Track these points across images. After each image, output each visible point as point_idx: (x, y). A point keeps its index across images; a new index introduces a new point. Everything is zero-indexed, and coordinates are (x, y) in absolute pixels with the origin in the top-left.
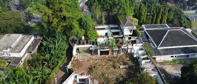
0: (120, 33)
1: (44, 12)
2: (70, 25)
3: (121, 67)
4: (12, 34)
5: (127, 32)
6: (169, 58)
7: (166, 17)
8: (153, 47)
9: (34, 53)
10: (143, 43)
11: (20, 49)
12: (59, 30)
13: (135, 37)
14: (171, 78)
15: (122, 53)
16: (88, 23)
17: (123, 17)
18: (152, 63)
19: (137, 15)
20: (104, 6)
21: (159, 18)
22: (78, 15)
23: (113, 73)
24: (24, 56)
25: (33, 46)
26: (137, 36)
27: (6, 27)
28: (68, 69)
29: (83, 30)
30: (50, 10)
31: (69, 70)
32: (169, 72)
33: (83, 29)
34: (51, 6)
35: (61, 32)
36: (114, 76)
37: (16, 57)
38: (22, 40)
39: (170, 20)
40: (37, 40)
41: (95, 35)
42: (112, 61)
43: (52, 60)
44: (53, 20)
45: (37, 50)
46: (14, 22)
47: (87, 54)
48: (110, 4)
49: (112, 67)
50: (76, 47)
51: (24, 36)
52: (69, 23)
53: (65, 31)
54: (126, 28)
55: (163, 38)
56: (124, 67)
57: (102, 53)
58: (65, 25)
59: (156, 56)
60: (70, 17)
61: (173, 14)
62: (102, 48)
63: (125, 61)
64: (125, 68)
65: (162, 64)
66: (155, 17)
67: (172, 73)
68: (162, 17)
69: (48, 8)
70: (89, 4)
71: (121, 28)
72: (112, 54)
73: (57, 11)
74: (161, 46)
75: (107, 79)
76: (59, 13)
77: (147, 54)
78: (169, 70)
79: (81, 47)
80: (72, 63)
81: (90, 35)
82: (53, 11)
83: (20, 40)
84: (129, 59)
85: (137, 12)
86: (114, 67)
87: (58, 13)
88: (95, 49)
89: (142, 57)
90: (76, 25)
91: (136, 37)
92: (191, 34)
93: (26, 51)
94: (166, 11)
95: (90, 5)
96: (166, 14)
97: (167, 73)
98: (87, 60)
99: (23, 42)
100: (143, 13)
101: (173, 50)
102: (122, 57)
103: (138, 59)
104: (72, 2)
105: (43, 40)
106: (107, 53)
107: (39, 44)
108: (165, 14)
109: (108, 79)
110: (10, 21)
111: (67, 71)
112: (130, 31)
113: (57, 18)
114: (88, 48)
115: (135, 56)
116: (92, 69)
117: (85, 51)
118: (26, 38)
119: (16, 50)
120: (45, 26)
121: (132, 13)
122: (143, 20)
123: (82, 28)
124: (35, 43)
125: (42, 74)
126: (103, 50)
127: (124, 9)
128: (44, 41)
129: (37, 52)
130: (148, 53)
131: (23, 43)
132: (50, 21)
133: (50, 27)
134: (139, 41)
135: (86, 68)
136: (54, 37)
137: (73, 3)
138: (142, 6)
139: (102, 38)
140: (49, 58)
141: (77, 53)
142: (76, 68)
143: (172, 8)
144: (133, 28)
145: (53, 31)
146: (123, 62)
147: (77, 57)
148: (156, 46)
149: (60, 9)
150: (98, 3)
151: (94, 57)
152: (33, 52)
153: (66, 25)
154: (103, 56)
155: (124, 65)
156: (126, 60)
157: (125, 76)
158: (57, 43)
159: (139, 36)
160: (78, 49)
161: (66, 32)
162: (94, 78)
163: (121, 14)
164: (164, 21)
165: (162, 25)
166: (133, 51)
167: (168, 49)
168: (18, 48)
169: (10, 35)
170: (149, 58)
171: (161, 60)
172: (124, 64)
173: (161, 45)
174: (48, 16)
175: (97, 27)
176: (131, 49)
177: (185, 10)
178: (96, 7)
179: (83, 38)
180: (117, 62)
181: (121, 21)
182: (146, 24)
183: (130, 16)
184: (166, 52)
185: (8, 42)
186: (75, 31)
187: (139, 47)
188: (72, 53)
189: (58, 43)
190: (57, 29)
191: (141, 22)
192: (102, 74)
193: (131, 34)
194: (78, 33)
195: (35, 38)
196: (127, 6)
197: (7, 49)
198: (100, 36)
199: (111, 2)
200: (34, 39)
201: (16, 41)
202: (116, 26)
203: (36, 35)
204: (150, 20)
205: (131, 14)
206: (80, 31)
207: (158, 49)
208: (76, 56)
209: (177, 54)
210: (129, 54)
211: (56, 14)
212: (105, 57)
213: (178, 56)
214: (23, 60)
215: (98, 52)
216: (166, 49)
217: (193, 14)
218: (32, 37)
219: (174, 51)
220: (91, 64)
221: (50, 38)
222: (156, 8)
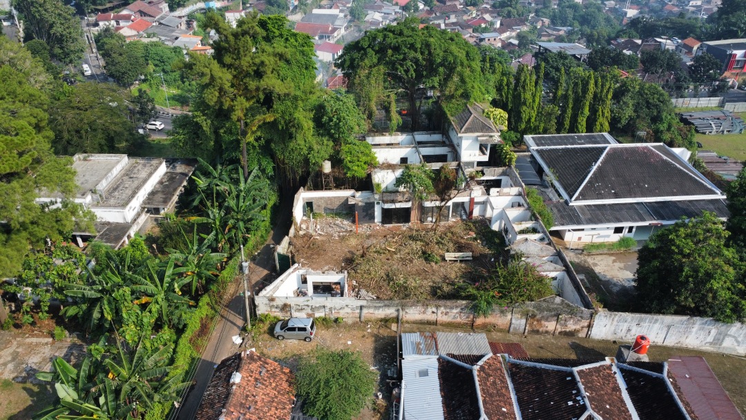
0: (449, 157)
1: (209, 76)
2: (285, 122)
3: (450, 256)
4: (97, 155)
5: (472, 152)
6: (608, 236)
7: (606, 111)
8: (554, 200)
9: (166, 214)
10: (522, 187)
11: (123, 197)
12: (250, 138)
13: (496, 168)
14: (610, 292)
15: (452, 220)
16: (344, 119)
17: (458, 105)
18: (547, 241)
19: (507, 102)
20: (397, 69)
21: (582, 113)
22: (312, 90)
23: (421, 273)
24: (135, 220)
25: (163, 192)
26: (505, 165)
27: (78, 132)
28: (279, 254)
29: (328, 140)
30: (225, 70)
31: (283, 258)
32: (605, 276)
33: (327, 138)
34: (228, 59)
35: (256, 144)
36: (425, 282)
37: (111, 221)
38: (128, 173)
39: (624, 122)
40: (177, 174)
41: (364, 159)
42: (421, 241)
43: (230, 230)
44: (235, 103)
45: (176, 207)
46: (100, 118)
47: (339, 221)
48: (416, 61)
49: (419, 257)
50: (303, 196)
51: (133, 160)
52: (283, 113)
53: (268, 142)
54: (467, 139)
55: (589, 172)
56: (458, 257)
57: (388, 216)
58: (272, 119)
59: (563, 225)
60: (287, 95)
61: (631, 103)
62: (389, 198)
63: (463, 241)
64: (461, 261)
65: (585, 252)
66: (569, 112)
67: (615, 279)
68: (594, 111)
69: (219, 65)
70: (348, 63)
71: (451, 141)
72: (422, 222)
73: (247, 75)
74: (583, 196)
75: (402, 289)
76: (253, 81)
77: (534, 217)
78: (605, 268)
79: (321, 198)
80: (290, 244)
81: (349, 158)
82: (235, 73)
83: (123, 172)
84: (474, 236)
85: (508, 92)
86: (427, 257)
87: (251, 82)
88: (365, 201)
89: (517, 228)
90: (305, 119)
91: (500, 170)
92: (690, 166)
93: (143, 206)
94: (608, 92)
95: (349, 67)
96: (609, 102)
97: (598, 277)
98: (339, 236)
99: (131, 178)
100: (528, 96)
101: (622, 209)
102: (453, 230)
103: (504, 234)
104: (294, 50)
105: (198, 172)
106: (404, 215)
107: (183, 189)
108: (603, 101)
109: (406, 288)
110: (88, 112)
111: (275, 266)
112: (482, 148)
113: (248, 100)
114: (342, 201)
115: (495, 227)
116: (354, 261)
117: (333, 210)
118: (140, 167)
119: (112, 201)
120: (206, 124)
121: (488, 92)
122: (530, 119)
123: (322, 135)
124: (170, 184)
125: (198, 266)
126: (392, 206)
127: (463, 81)
128: (201, 177)
129: (177, 214)
130: (538, 216)
131: (133, 181)
132: (225, 107)
133: (222, 131)
134: (510, 182)
135: (336, 260)
136: (235, 161)
137: (298, 54)
138: (523, 75)
139: (390, 171)
140: (218, 223)
141: (305, 218)
142: (302, 258)
143: (628, 83)
144: (491, 137)
145: (232, 142)
146: (456, 243)
147: (307, 228)
148: (566, 196)
149: (258, 69)
150: (375, 60)
151: (363, 229)
152: (162, 212)
153: (275, 120)
154: (391, 225)
155: (460, 251)
156: (467, 239)
157: (461, 281)
158: (242, 179)
159: (509, 166)
160: (309, 205)
161: (273, 145)
162: (360, 285)
163: (452, 97)
164: (601, 125)
165: (593, 137)
166: (489, 214)
167: (604, 205)
168: (117, 194)
169: (90, 158)
170: (539, 229)
171: (582, 240)
172: (460, 248)
173: (581, 194)
174: (221, 90)
175: (373, 140)
176: (484, 203)
177: (682, 97)
178: (370, 74)
179: (327, 167)
180: (438, 243)
181: (451, 118)
182: (540, 133)
183: (482, 103)
184: (597, 216)
185: (86, 178)
186: (303, 143)
187: (510, 198)
188: (292, 212)
189: (246, 181)
190: (244, 134)
191: (523, 126)
192: (388, 276)
193: (485, 158)
194: (310, 149)
195: (168, 170)
196: (473, 71)
197: (83, 195)
198: (383, 164)
199: (420, 57)
200: (167, 173)
201: (110, 174)
202: (437, 137)
203: (171, 162)
204: (554, 122)
205: (487, 96)
206: (318, 143)
207: (571, 204)
208: (304, 226)
209: (635, 221)
210: (475, 222)
211: (245, 83)
212: (399, 228)
213: (638, 228)
214: (132, 232)
215: (376, 214)
216: (599, 205)
217: (712, 110)
218: (161, 163)
219: (624, 212)
220: (353, 250)
221: (219, 167)
222: (576, 84)
